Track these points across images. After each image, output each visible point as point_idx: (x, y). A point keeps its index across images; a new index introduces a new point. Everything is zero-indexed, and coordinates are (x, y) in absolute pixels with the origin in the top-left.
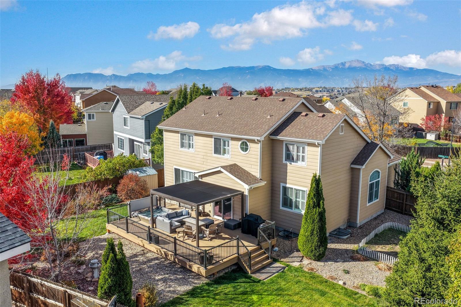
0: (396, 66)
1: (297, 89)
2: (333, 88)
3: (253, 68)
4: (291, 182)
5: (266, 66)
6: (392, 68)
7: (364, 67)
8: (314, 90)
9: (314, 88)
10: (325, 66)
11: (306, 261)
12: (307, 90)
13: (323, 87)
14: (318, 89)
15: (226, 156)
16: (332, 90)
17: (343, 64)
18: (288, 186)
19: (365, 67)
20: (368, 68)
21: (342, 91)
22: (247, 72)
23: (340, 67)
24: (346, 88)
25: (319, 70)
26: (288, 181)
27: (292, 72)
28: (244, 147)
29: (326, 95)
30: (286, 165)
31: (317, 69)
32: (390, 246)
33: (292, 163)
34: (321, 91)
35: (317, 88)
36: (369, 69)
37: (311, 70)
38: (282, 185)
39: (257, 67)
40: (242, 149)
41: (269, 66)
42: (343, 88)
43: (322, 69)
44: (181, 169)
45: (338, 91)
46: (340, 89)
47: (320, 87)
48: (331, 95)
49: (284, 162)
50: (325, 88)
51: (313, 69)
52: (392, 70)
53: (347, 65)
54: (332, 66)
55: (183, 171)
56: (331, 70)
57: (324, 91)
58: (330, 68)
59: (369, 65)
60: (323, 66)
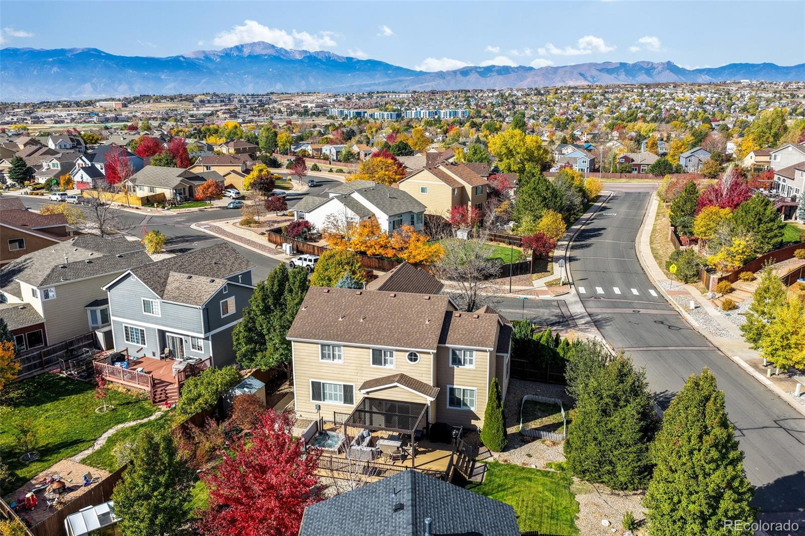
0: (327, 55)
1: (165, 98)
2: (230, 95)
3: (62, 52)
4: (458, 383)
5: (89, 49)
6: (320, 57)
7: (275, 54)
8: (197, 100)
9: (196, 96)
10: (208, 53)
11: (496, 455)
12: (184, 100)
13: (211, 92)
14: (203, 97)
15: (388, 366)
16: (229, 99)
17: (239, 48)
18: (455, 387)
19: (277, 54)
20: (282, 57)
21: (248, 101)
22: (51, 59)
23: (235, 54)
24: (253, 95)
25: (196, 59)
26: (455, 383)
27: (145, 62)
28: (413, 357)
29: (220, 108)
30: (453, 368)
31: (192, 56)
32: (539, 420)
33: (460, 366)
34: (209, 102)
35: (200, 95)
36: (284, 58)
37: (181, 59)
38: (449, 386)
39: (70, 50)
40: (411, 360)
41: (96, 50)
42: (248, 95)
43: (203, 58)
44: (322, 381)
45: (240, 101)
46: (242, 98)
47: (206, 94)
48: (229, 110)
49: (451, 365)
50: (215, 94)
51: (185, 57)
52: (320, 60)
53: (246, 51)
54: (220, 52)
55: (323, 384)
56: (218, 60)
57: (216, 102)
58: (217, 55)
59: (283, 52)
60: (204, 52)
